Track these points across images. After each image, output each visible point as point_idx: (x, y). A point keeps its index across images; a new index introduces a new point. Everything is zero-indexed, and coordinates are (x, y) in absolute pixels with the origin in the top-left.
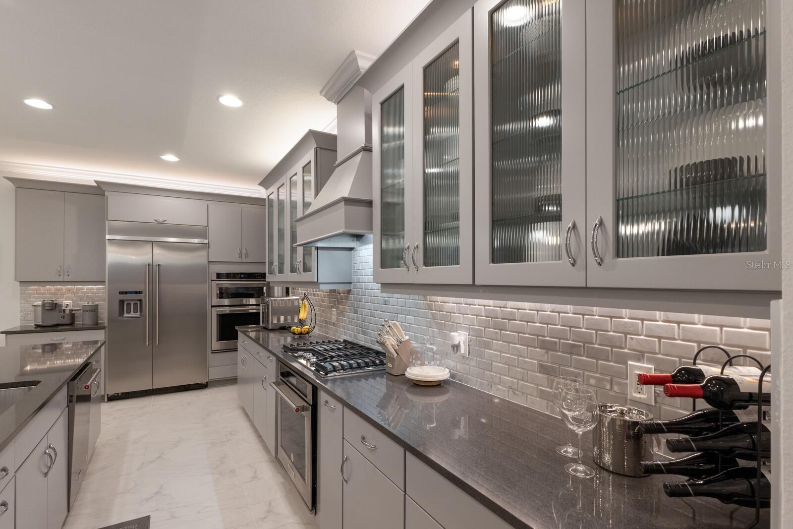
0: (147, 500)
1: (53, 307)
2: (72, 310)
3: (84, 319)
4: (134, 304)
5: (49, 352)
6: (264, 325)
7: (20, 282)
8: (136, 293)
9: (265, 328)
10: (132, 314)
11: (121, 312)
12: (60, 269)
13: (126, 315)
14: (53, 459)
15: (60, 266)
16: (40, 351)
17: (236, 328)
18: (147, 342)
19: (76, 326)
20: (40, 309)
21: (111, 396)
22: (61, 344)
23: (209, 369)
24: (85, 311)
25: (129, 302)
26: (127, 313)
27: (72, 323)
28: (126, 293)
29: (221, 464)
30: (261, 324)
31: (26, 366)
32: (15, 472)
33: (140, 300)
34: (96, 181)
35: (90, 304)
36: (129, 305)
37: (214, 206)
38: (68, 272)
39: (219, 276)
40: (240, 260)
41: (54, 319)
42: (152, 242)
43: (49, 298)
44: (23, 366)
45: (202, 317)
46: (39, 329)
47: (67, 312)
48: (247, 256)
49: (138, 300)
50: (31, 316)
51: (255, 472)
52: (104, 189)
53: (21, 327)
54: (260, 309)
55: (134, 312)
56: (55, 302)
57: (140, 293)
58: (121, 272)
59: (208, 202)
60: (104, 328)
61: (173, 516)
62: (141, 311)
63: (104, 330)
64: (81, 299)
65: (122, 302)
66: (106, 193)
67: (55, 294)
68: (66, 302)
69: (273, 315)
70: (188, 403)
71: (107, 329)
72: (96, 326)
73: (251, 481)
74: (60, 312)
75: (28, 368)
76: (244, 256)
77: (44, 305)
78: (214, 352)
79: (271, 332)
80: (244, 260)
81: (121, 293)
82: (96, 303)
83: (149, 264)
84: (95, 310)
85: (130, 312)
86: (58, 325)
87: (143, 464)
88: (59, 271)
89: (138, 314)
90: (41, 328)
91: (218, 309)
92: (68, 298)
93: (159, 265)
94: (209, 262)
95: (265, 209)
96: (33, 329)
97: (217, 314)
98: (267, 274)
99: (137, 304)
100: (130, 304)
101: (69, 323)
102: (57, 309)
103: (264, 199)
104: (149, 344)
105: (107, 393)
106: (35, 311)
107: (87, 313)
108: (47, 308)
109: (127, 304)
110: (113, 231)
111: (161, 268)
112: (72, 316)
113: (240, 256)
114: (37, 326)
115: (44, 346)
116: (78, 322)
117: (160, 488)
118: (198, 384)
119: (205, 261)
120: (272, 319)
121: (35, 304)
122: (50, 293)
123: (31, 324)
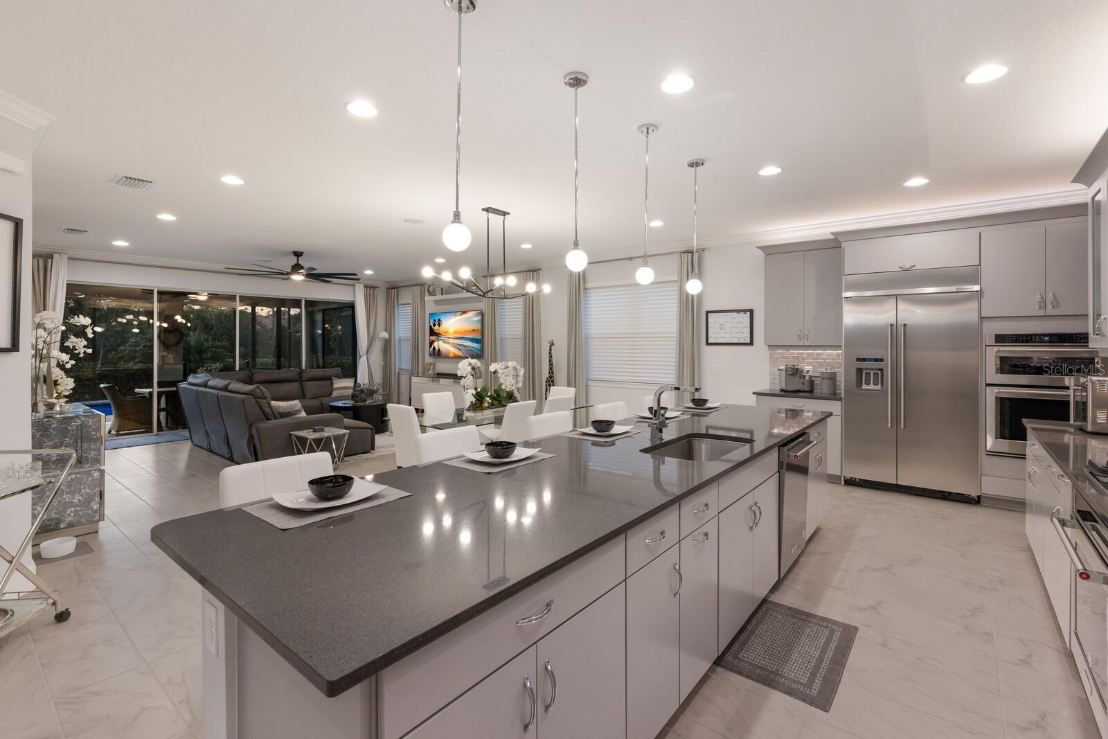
0: (860, 609)
1: (795, 372)
2: (812, 377)
3: (823, 387)
4: (874, 373)
5: (791, 418)
6: (1079, 423)
7: (769, 346)
8: (876, 360)
9: (1082, 430)
10: (872, 386)
11: (859, 384)
12: (800, 333)
13: (864, 386)
14: (758, 518)
15: (800, 330)
16: (784, 415)
17: (1025, 421)
18: (889, 422)
19: (815, 395)
20: (784, 372)
21: (848, 480)
22: (802, 410)
23: (982, 477)
24: (823, 378)
25: (868, 371)
26: (866, 384)
27: (811, 391)
28: (864, 360)
29: (972, 616)
30: (1072, 421)
31: (773, 429)
32: (719, 513)
33: (881, 370)
34: (832, 233)
35: (829, 371)
36: (868, 374)
37: (989, 234)
38: (807, 335)
39: (1001, 339)
40: (1042, 313)
41: (796, 384)
42: (896, 296)
43: (791, 363)
44: (772, 428)
45: (972, 399)
46: (783, 393)
47: (807, 378)
48: (1056, 303)
49: (879, 369)
50: (777, 381)
51: (1030, 656)
52: (841, 240)
53: (770, 390)
54: (1069, 395)
55: (874, 384)
56: (796, 367)
57: (881, 360)
58: (860, 336)
59: (979, 230)
60: (840, 399)
61: (884, 644)
62: (882, 384)
63: (840, 402)
64: (821, 365)
65: (860, 371)
66: (843, 244)
67: (797, 359)
68: (807, 368)
69: (1096, 407)
70: (944, 518)
71: (843, 400)
72: (834, 396)
73: (1016, 664)
74: (800, 378)
75: (776, 431)
76: (1049, 306)
77: (786, 369)
78: (991, 454)
79: (1092, 438)
80: (1050, 311)
81: (859, 360)
82: (836, 370)
83: (891, 325)
84: (832, 377)
85: (869, 384)
86: (798, 391)
87: (865, 567)
88: (799, 335)
89: (879, 387)
90: (786, 393)
91: (996, 390)
92: (809, 364)
93: (904, 325)
94: (982, 318)
95: (1087, 221)
96: (779, 393)
97: (996, 398)
98: (1091, 335)
99: (878, 374)
100: (870, 373)
101: (809, 391)
102: (798, 375)
103: (1085, 205)
104: (891, 426)
105: (844, 475)
106: (780, 375)
107: (826, 381)
108: (789, 373)
109: (866, 373)
110: (851, 287)
111: (908, 329)
112: (812, 383)
113: (1043, 306)
114: (782, 390)
115: (787, 410)
116: (817, 391)
117: (879, 604)
118: (963, 494)
119: (974, 317)
120: (1094, 415)
121: (780, 368)
122: (794, 358)
123: (777, 388)
